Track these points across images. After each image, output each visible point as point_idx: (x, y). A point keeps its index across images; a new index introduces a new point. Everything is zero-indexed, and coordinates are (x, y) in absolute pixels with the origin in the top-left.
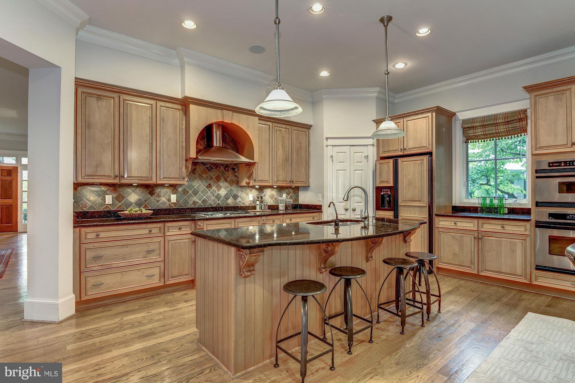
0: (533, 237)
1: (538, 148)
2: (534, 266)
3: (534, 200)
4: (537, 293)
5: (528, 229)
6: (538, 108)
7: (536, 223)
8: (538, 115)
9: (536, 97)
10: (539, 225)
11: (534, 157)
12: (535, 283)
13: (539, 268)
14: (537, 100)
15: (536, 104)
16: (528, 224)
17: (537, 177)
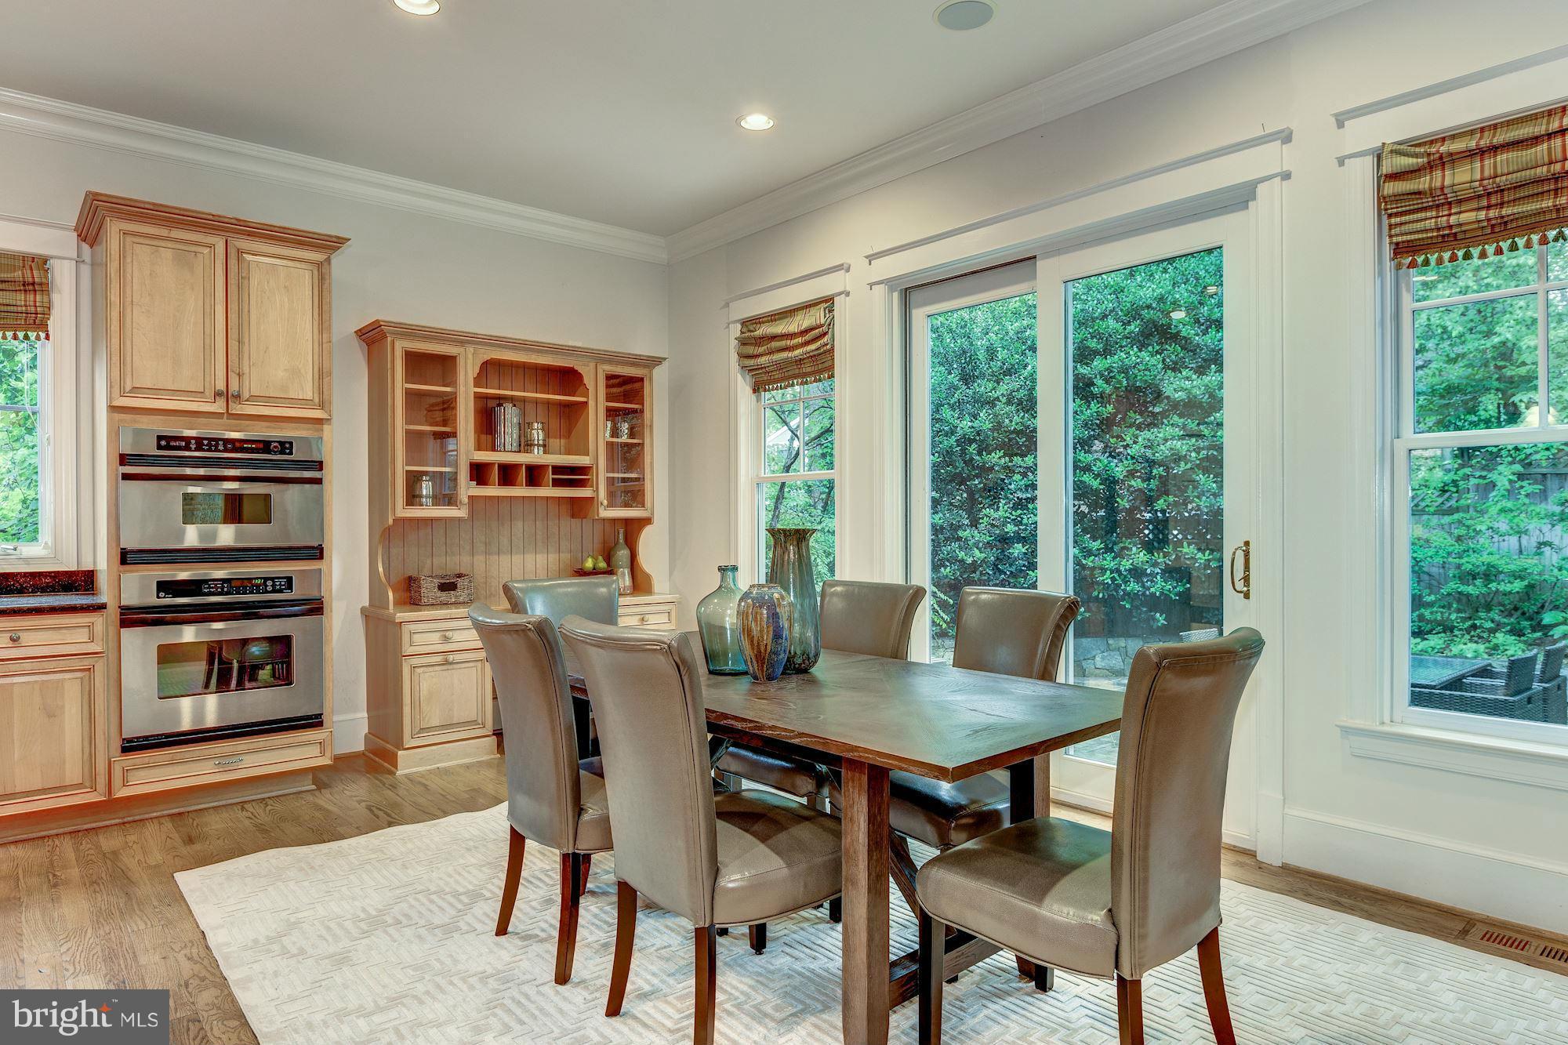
0: (113, 656)
1: (127, 390)
2: (116, 745)
3: (114, 545)
4: (124, 823)
5: (100, 633)
6: (129, 270)
7: (121, 614)
8: (128, 292)
9: (124, 238)
10: (131, 617)
11: (117, 416)
12: (122, 793)
13: (130, 746)
14: (127, 247)
15: (124, 257)
16: (97, 620)
17: (126, 477)
